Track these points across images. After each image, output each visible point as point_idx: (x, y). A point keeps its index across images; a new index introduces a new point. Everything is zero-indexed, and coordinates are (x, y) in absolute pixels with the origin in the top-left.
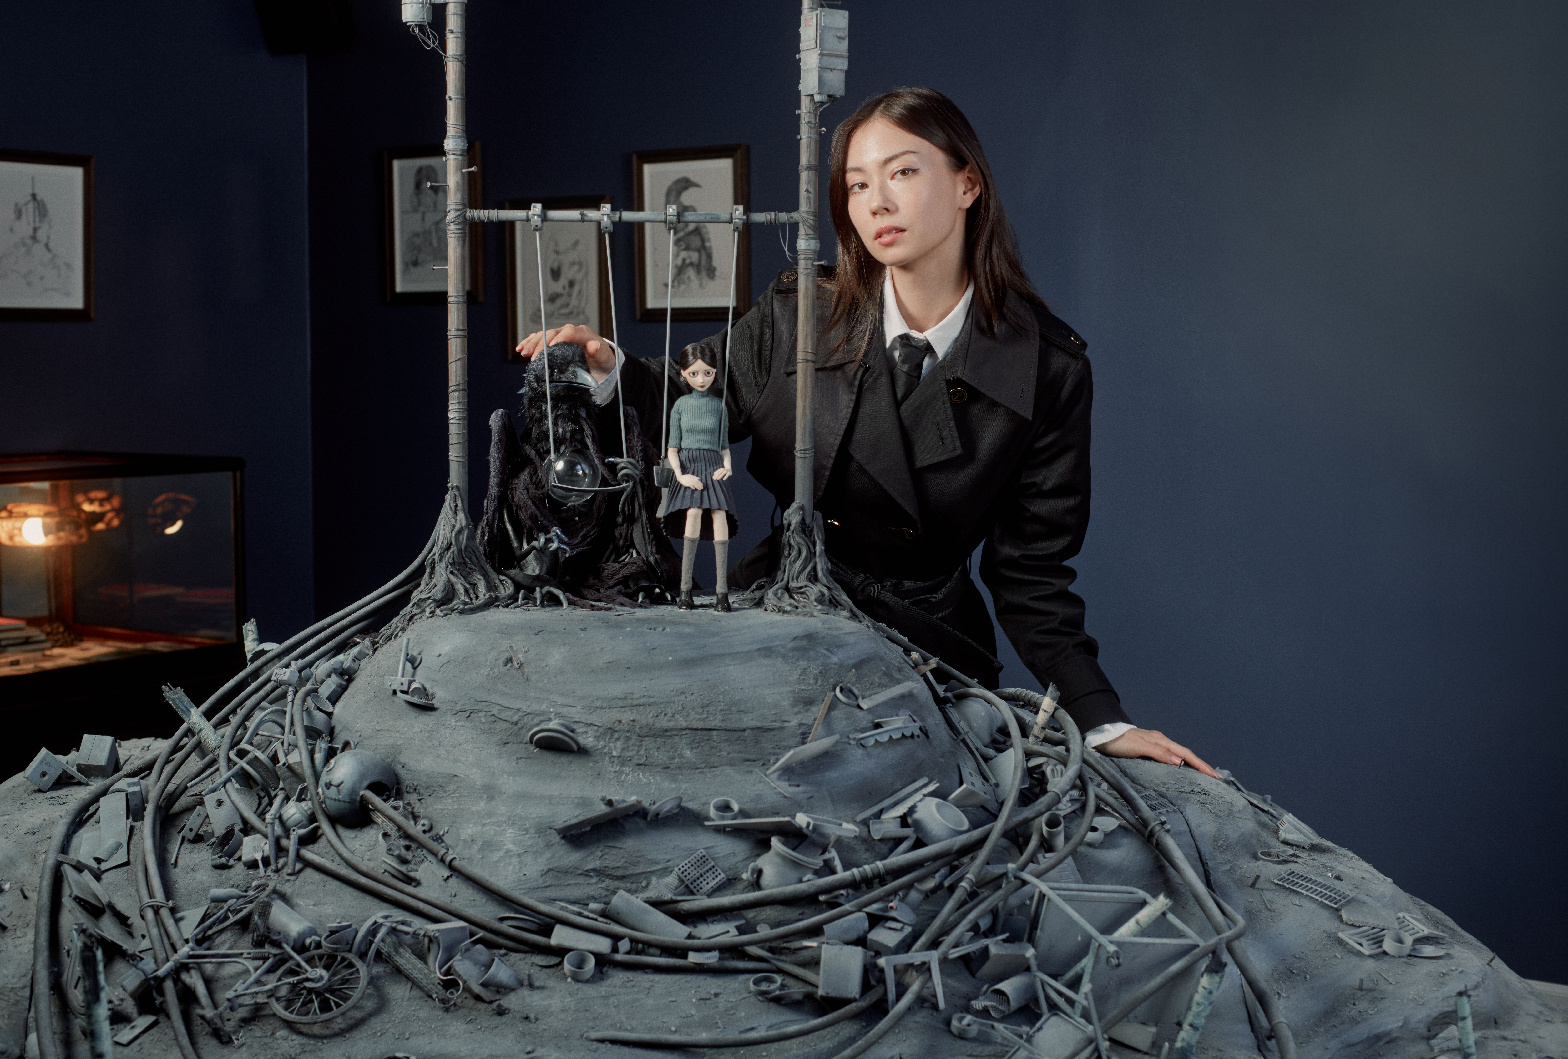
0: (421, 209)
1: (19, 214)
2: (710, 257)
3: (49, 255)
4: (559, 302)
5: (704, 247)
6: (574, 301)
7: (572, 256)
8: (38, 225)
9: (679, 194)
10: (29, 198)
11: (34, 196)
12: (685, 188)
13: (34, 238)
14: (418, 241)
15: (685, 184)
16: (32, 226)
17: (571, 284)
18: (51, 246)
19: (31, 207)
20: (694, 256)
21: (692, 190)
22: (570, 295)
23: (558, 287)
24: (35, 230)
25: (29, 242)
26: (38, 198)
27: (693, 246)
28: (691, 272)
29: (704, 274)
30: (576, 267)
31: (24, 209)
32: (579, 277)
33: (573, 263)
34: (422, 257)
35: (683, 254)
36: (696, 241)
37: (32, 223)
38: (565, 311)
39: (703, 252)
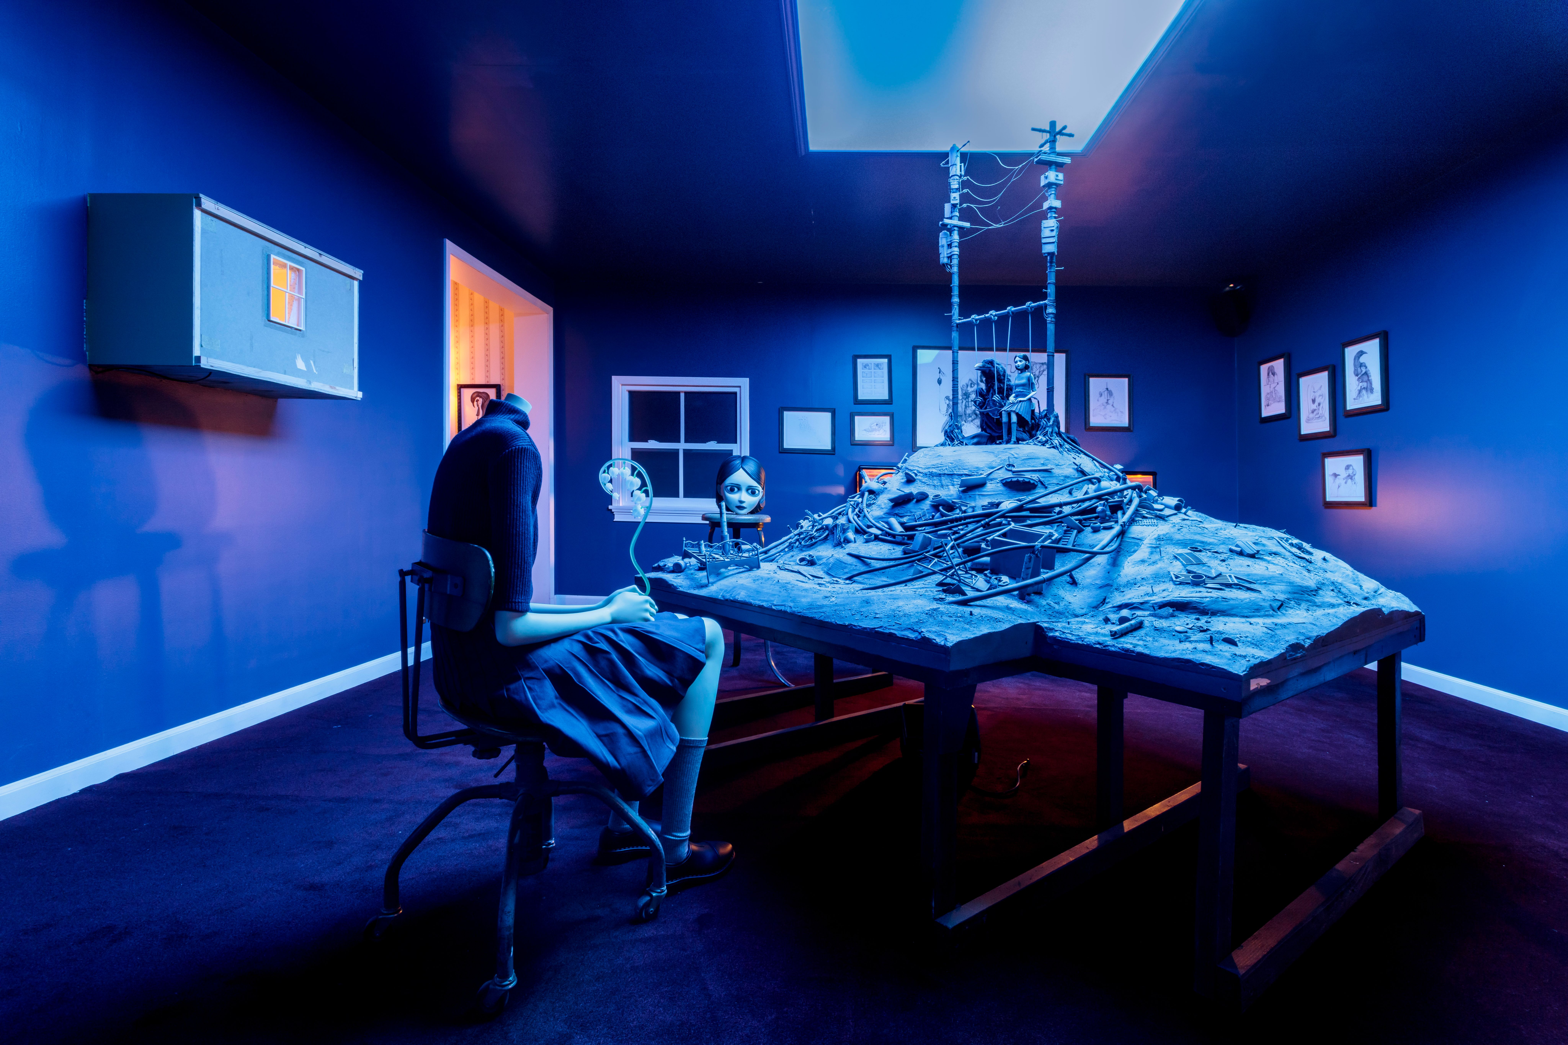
0: (1270, 383)
1: (1101, 395)
2: (1371, 384)
3: (1114, 409)
4: (1315, 413)
5: (1369, 380)
6: (1320, 412)
7: (1319, 393)
8: (1109, 398)
9: (1359, 358)
10: (1105, 389)
11: (1107, 389)
12: (1361, 355)
13: (1107, 403)
14: (1268, 396)
15: (1361, 353)
16: (1106, 399)
17: (1319, 404)
18: (1114, 406)
19: (1106, 392)
20: (1365, 385)
21: (1364, 355)
22: (1319, 409)
23: (1314, 406)
24: (1108, 400)
25: (1106, 404)
26: (1109, 389)
27: (1364, 380)
28: (1364, 392)
29: (1369, 392)
30: (1321, 397)
31: (1103, 393)
32: (1322, 401)
33: (1320, 396)
34: (1270, 402)
35: (1361, 384)
36: (1365, 378)
37: (1106, 398)
38: (1317, 416)
39: (1368, 382)
